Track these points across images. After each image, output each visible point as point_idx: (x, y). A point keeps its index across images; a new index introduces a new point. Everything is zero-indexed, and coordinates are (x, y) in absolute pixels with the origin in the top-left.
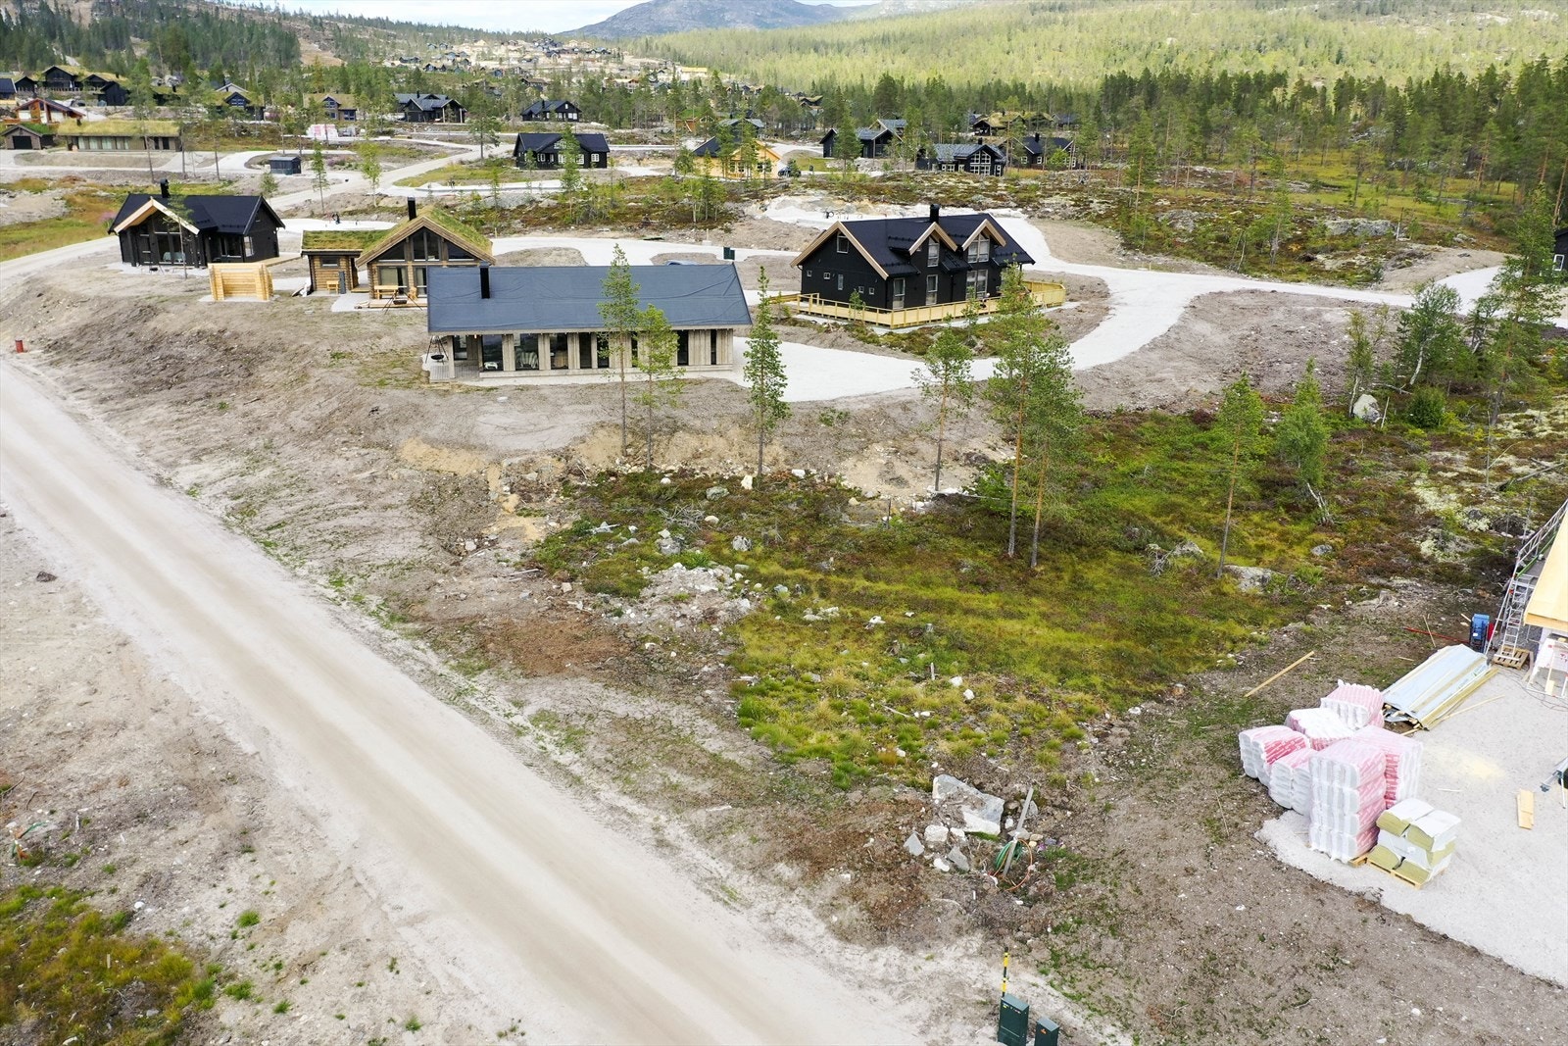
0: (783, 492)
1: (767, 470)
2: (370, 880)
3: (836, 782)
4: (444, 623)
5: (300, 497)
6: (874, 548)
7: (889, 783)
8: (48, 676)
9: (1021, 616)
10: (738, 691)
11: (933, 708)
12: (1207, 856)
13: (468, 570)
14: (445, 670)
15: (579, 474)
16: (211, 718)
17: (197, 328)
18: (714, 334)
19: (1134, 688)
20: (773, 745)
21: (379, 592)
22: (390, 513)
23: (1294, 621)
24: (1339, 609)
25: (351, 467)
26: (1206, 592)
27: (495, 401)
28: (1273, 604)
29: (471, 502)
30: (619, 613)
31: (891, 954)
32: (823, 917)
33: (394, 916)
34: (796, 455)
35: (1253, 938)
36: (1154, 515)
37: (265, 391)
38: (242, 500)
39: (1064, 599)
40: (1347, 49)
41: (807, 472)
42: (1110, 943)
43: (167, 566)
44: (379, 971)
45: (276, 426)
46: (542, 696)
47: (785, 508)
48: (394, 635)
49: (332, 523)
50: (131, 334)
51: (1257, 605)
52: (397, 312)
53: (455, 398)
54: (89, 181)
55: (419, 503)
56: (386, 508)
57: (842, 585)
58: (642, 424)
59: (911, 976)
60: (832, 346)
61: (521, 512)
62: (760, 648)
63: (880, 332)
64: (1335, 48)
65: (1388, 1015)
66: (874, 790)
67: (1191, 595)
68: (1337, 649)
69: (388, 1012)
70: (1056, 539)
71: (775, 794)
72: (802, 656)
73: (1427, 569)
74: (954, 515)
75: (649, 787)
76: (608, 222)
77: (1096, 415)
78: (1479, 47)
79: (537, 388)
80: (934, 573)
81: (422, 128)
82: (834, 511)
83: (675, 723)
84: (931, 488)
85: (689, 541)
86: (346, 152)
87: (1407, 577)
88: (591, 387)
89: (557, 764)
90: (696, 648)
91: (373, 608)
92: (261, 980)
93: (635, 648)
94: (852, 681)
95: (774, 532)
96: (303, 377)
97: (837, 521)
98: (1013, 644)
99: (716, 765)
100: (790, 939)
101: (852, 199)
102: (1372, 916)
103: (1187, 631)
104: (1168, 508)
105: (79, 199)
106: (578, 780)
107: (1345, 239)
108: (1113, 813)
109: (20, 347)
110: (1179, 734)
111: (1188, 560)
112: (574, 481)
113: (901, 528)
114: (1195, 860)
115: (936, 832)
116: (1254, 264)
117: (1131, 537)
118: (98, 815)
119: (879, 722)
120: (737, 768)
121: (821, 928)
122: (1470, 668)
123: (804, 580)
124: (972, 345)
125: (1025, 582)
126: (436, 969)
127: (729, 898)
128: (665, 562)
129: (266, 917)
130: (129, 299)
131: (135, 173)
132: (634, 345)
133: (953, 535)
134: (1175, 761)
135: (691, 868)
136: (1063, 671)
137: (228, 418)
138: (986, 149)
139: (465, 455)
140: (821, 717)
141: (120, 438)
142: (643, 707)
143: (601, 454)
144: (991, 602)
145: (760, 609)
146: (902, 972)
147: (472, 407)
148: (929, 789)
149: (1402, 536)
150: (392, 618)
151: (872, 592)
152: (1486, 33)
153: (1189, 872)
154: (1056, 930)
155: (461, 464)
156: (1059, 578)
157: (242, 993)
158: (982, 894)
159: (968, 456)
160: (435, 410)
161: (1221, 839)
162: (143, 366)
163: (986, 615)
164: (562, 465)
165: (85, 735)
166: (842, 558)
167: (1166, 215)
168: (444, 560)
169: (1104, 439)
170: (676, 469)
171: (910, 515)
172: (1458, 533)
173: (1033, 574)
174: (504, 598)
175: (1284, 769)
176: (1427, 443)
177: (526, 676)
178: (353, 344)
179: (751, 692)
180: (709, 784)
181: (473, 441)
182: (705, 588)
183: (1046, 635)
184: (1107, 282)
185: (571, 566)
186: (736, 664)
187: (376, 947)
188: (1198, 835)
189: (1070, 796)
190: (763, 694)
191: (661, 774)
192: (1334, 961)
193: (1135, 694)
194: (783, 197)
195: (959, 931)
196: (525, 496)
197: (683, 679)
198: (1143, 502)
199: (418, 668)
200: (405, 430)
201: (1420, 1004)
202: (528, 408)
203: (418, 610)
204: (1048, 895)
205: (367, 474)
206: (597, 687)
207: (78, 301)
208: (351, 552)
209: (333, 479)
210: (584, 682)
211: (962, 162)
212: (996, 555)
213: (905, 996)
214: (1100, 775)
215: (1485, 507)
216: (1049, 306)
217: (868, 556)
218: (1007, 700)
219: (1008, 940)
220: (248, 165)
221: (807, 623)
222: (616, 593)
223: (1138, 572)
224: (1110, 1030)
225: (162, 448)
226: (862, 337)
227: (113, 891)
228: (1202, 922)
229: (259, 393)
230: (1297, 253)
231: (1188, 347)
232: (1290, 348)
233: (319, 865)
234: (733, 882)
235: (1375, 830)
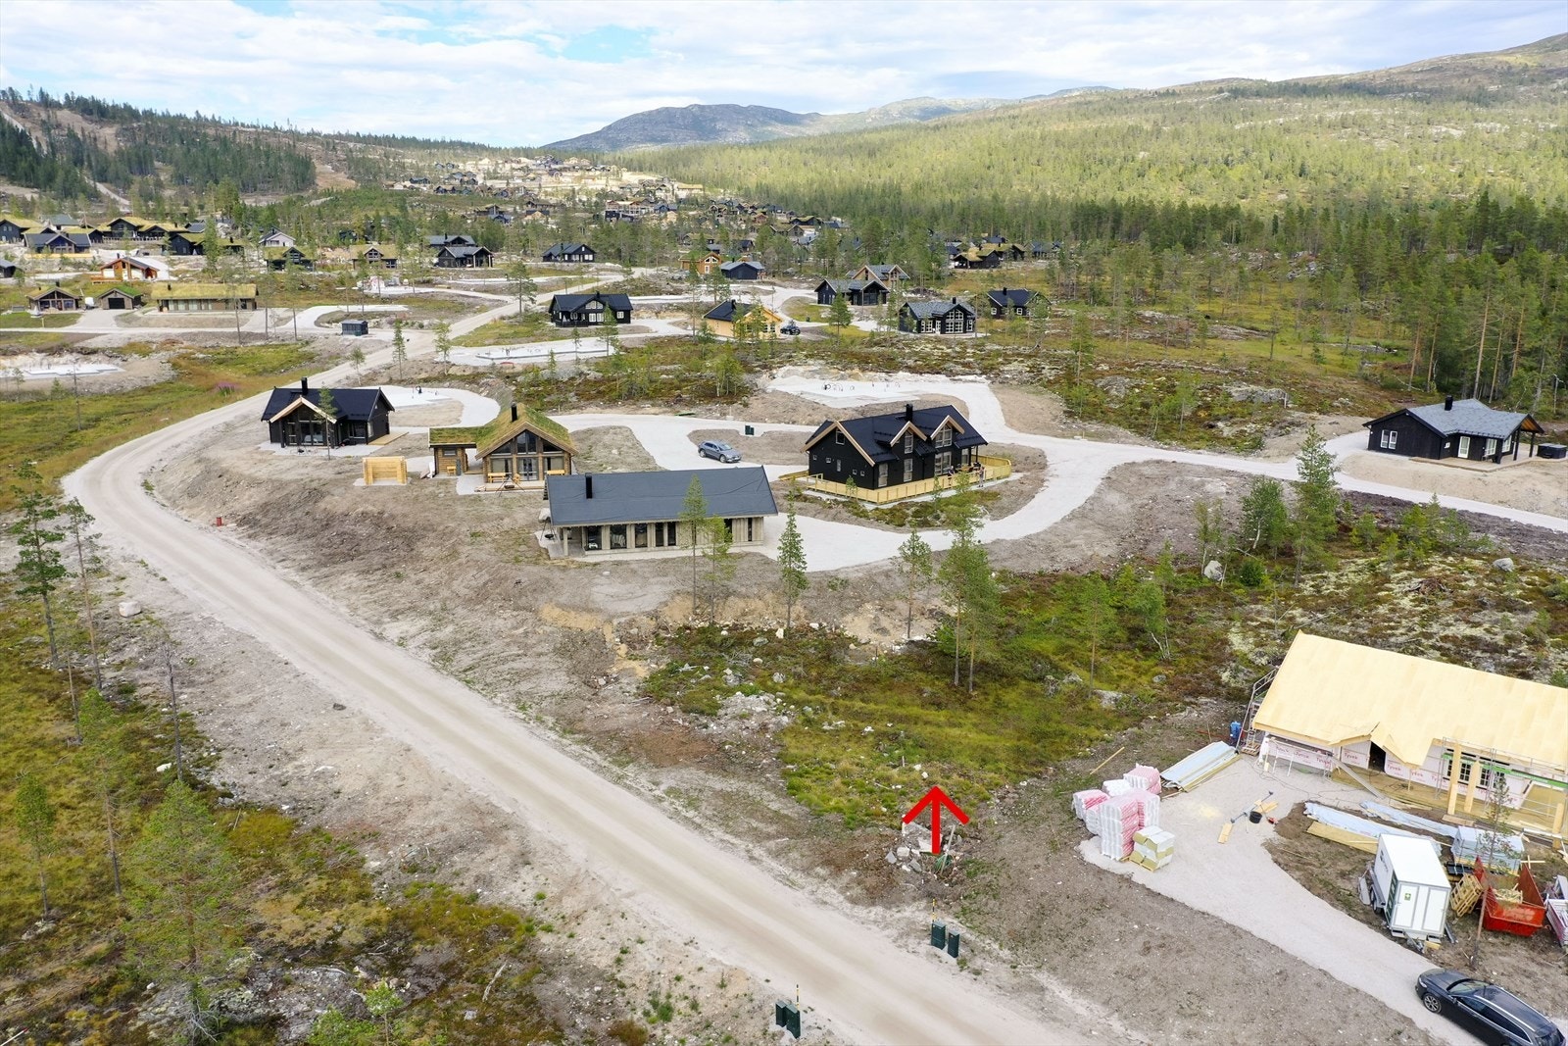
0: (805, 640)
1: (793, 624)
2: (600, 877)
3: (847, 825)
4: (598, 734)
5: (479, 648)
6: (867, 680)
7: (877, 826)
8: (371, 770)
9: (960, 725)
10: (786, 774)
11: (904, 783)
12: (1047, 859)
13: (605, 699)
14: (606, 764)
15: (665, 629)
16: (479, 793)
17: (360, 510)
18: (750, 520)
19: (1025, 770)
20: (809, 806)
21: (551, 715)
22: (543, 658)
23: (1131, 727)
24: (1160, 720)
25: (509, 626)
26: (1079, 708)
27: (602, 575)
28: (1120, 716)
29: (595, 650)
30: (706, 727)
31: (878, 911)
32: (842, 893)
33: (617, 894)
34: (812, 613)
35: (1064, 897)
36: (1054, 654)
37: (427, 564)
38: (438, 650)
39: (988, 714)
40: (1309, 162)
41: (820, 625)
42: (992, 903)
43: (414, 699)
44: (616, 918)
45: (445, 593)
46: (669, 779)
47: (806, 652)
48: (569, 742)
49: (506, 667)
50: (307, 513)
51: (1110, 716)
52: (507, 495)
53: (572, 573)
54: (186, 344)
55: (561, 651)
56: (540, 655)
57: (846, 706)
58: (705, 591)
59: (889, 919)
60: (834, 519)
61: (631, 657)
62: (797, 748)
63: (870, 507)
64: (1299, 162)
65: (1122, 928)
66: (869, 830)
67: (1070, 710)
68: (1152, 745)
69: (625, 937)
70: (987, 672)
71: (812, 832)
72: (823, 753)
73: (1224, 691)
74: (920, 655)
75: (741, 829)
76: (648, 397)
77: (1023, 576)
78: (1434, 159)
79: (627, 563)
80: (906, 697)
81: (457, 276)
82: (839, 654)
83: (751, 793)
84: (905, 637)
85: (745, 677)
86: (400, 308)
87: (1210, 696)
88: (665, 561)
89: (686, 818)
90: (757, 748)
91: (551, 725)
92: (557, 924)
93: (719, 749)
94: (854, 767)
95: (800, 669)
96: (454, 554)
97: (842, 661)
98: (953, 743)
99: (777, 817)
100: (825, 903)
101: (845, 368)
102: (1125, 885)
103: (1063, 734)
104: (1064, 649)
105: (183, 363)
106: (699, 826)
107: (1243, 406)
108: (1002, 840)
109: (219, 522)
110: (1047, 796)
111: (1071, 686)
112: (663, 634)
113: (885, 665)
114: (1040, 861)
115: (903, 851)
116: (1167, 431)
117: (1035, 671)
118: (438, 846)
119: (871, 792)
120: (790, 818)
121: (841, 898)
122: (1223, 755)
123: (822, 703)
124: (937, 517)
125: (964, 703)
126: (646, 917)
127: (792, 884)
128: (730, 692)
129: (549, 895)
130: (296, 481)
131: (223, 335)
132: (694, 531)
133: (920, 670)
134: (1041, 812)
135: (770, 870)
136: (983, 760)
137: (405, 585)
138: (959, 307)
139: (587, 616)
140: (837, 789)
141: (331, 601)
142: (732, 785)
143: (679, 614)
144: (941, 716)
145: (795, 722)
146: (884, 918)
147: (586, 580)
148: (900, 829)
149: (1212, 668)
150: (564, 731)
151: (866, 710)
152: (1441, 147)
153: (1037, 867)
154: (965, 898)
155: (584, 623)
156: (987, 700)
157: (549, 930)
158: (927, 881)
159: (931, 611)
160: (561, 582)
161: (1055, 850)
162: (324, 541)
163: (939, 726)
164: (653, 623)
165: (409, 804)
166: (846, 687)
167: (1103, 382)
168: (587, 692)
169: (1027, 596)
170: (730, 624)
171: (891, 656)
172: (1247, 667)
173: (970, 697)
174: (632, 717)
175: (1092, 813)
176: (1247, 599)
177: (657, 767)
178: (485, 525)
179: (794, 775)
180: (775, 827)
181: (591, 606)
182: (759, 709)
183: (975, 737)
184: (1046, 453)
185: (670, 694)
186: (783, 758)
187: (612, 908)
188: (1045, 848)
189: (980, 832)
190: (801, 776)
191: (746, 822)
192: (1102, 906)
193: (1025, 774)
194: (788, 367)
195: (914, 899)
196: (631, 645)
197: (751, 768)
198: (1047, 645)
199: (590, 762)
200: (543, 597)
201: (1138, 923)
202: (625, 581)
203: (579, 726)
204: (962, 881)
205: (521, 630)
206: (701, 773)
207: (253, 483)
208: (524, 687)
209: (498, 634)
210: (693, 770)
211: (939, 319)
212: (947, 684)
213: (886, 927)
214: (998, 820)
215: (1268, 649)
216: (998, 478)
217: (863, 686)
218: (948, 778)
219: (939, 903)
220: (317, 323)
221: (825, 731)
222: (702, 713)
223: (1038, 695)
224: (988, 941)
225: (365, 609)
226: (855, 511)
227: (462, 884)
228: (1039, 890)
229: (424, 564)
230: (1205, 419)
231: (1098, 516)
232: (1175, 516)
233: (570, 871)
234: (793, 877)
235: (1132, 842)
